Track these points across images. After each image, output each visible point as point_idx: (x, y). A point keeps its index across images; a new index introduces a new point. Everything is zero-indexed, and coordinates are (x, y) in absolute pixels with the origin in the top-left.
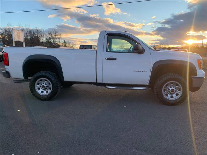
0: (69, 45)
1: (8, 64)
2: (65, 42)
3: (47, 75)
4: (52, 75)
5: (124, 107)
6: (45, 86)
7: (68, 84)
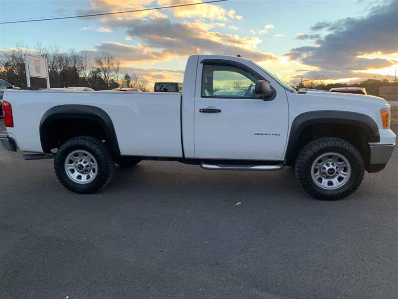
0: (137, 83)
1: (11, 125)
2: (127, 77)
3: (88, 144)
4: (97, 145)
5: (238, 204)
6: (84, 165)
7: (130, 160)
